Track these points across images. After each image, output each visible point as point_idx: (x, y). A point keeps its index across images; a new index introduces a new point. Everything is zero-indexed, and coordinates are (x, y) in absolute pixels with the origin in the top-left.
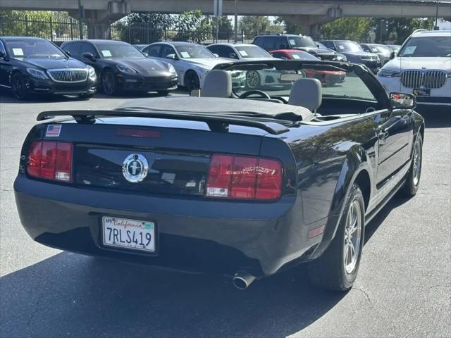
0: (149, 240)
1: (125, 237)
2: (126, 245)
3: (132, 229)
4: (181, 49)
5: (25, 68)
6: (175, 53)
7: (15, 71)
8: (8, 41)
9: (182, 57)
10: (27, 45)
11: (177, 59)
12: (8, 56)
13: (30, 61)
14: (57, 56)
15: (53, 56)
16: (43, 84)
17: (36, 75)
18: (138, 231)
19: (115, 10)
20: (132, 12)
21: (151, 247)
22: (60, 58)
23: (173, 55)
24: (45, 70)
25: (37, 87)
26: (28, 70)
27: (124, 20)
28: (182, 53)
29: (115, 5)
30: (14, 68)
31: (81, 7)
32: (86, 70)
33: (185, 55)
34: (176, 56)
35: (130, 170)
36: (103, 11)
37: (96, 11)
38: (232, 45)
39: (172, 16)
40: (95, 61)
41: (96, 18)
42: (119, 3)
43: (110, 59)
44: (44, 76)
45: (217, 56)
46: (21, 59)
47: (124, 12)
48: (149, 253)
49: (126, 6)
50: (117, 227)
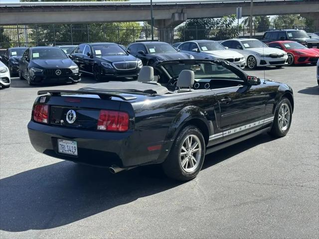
0: (75, 150)
1: (66, 149)
2: (67, 152)
3: (69, 145)
4: (201, 45)
5: (101, 62)
6: (198, 48)
7: (95, 64)
8: (93, 46)
9: (202, 50)
10: (104, 48)
11: (199, 51)
12: (92, 55)
13: (104, 58)
14: (121, 53)
15: (119, 53)
16: (111, 71)
17: (106, 66)
18: (71, 145)
19: (177, 18)
20: (188, 19)
21: (76, 153)
22: (123, 55)
23: (196, 50)
24: (111, 63)
25: (107, 73)
26: (102, 63)
27: (182, 25)
28: (202, 48)
29: (176, 15)
30: (95, 62)
31: (153, 19)
32: (136, 62)
33: (204, 48)
34: (198, 50)
35: (69, 118)
36: (169, 20)
37: (164, 20)
38: (240, 40)
39: (216, 19)
40: (145, 55)
41: (164, 25)
42: (179, 13)
43: (154, 54)
44: (111, 67)
45: (227, 48)
46: (99, 57)
47: (182, 20)
48: (75, 156)
49: (183, 16)
50: (63, 144)
